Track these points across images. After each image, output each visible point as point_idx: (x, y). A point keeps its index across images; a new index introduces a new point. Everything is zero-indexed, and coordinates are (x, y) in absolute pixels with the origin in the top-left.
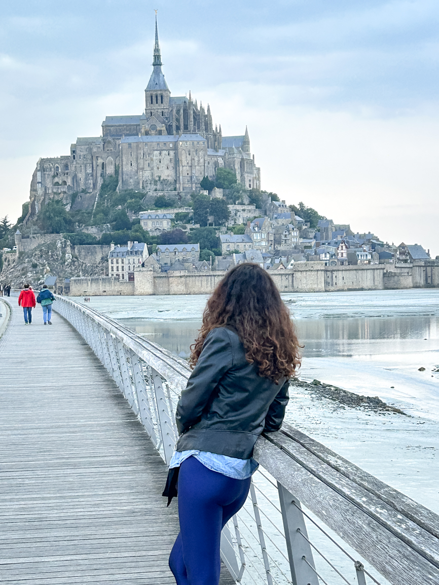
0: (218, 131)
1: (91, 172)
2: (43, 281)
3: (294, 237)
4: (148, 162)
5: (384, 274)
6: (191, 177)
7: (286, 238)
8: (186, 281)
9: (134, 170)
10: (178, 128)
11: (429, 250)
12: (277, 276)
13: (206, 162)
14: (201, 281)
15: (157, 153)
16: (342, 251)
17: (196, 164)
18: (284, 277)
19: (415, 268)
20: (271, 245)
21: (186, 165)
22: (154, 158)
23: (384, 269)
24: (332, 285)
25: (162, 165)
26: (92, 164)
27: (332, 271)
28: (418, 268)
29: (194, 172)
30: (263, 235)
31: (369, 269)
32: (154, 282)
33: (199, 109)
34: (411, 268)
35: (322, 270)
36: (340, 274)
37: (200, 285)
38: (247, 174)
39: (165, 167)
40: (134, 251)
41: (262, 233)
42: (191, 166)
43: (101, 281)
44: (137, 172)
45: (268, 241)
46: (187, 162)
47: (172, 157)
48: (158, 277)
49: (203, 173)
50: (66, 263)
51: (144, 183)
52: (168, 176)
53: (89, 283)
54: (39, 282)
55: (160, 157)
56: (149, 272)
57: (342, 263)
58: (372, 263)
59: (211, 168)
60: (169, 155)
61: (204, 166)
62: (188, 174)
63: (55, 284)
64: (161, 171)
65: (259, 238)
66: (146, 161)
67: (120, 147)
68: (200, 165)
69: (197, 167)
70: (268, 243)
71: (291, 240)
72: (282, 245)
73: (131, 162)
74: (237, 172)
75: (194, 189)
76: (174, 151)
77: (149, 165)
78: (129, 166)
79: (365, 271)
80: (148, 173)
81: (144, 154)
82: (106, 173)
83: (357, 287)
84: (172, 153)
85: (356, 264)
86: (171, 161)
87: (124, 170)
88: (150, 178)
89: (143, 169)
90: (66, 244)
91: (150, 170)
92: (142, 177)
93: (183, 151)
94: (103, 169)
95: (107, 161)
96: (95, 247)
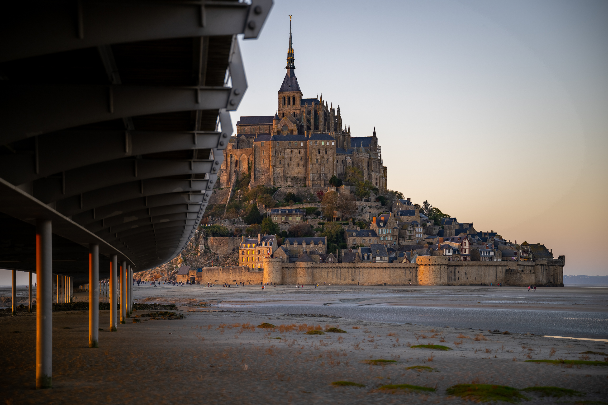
0: (347, 132)
1: (225, 169)
2: (176, 270)
3: (418, 233)
4: (279, 160)
5: (506, 271)
6: (320, 175)
7: (410, 234)
8: (313, 272)
9: (266, 167)
10: (309, 128)
11: (551, 250)
12: (401, 270)
13: (335, 160)
14: (328, 272)
15: (288, 151)
16: (465, 247)
17: (325, 162)
18: (408, 271)
19: (537, 266)
20: (396, 240)
21: (316, 163)
22: (286, 156)
23: (506, 266)
24: (455, 280)
26: (227, 161)
27: (455, 266)
28: (540, 266)
29: (323, 169)
30: (388, 230)
31: (491, 266)
32: (283, 272)
33: (329, 110)
34: (533, 266)
35: (445, 265)
36: (463, 270)
37: (326, 276)
38: (374, 173)
39: (296, 164)
40: (264, 243)
41: (387, 228)
42: (321, 164)
43: (232, 271)
44: (269, 169)
45: (393, 236)
46: (317, 160)
47: (302, 156)
48: (286, 268)
49: (331, 170)
50: (199, 254)
51: (275, 179)
52: (298, 173)
53: (221, 273)
54: (173, 271)
55: (291, 156)
56: (278, 263)
57: (465, 259)
58: (495, 260)
59: (340, 166)
60: (299, 153)
61: (333, 164)
62: (317, 171)
63: (188, 274)
64: (292, 168)
65: (384, 233)
66: (278, 158)
67: (254, 146)
68: (329, 163)
69: (326, 165)
70: (393, 238)
71: (415, 236)
72: (406, 240)
73: (263, 160)
74: (364, 171)
75: (323, 186)
76: (304, 150)
77: (280, 163)
78: (261, 163)
79: (488, 267)
80: (280, 170)
81: (275, 152)
82: (239, 170)
83: (480, 283)
84: (302, 151)
85: (479, 260)
86: (301, 159)
87: (256, 167)
88: (281, 175)
89: (274, 166)
90: (199, 236)
91: (282, 167)
92: (274, 174)
93: (314, 150)
94: (236, 166)
95: (241, 159)
96: (226, 239)
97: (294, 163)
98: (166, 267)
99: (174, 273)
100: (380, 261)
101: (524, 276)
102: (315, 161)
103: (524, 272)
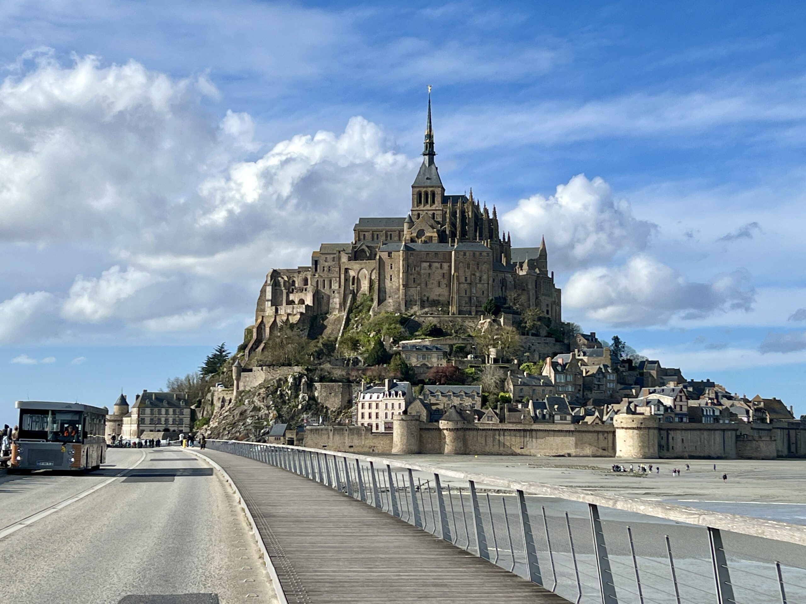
0: (506, 240)
1: (337, 288)
2: (267, 429)
3: (610, 381)
4: (412, 277)
5: (737, 437)
6: (470, 298)
7: (599, 383)
8: (464, 435)
9: (394, 287)
10: (453, 235)
11: (791, 407)
12: (591, 434)
13: (491, 279)
14: (486, 436)
15: (426, 265)
16: (681, 403)
17: (478, 281)
18: (601, 436)
19: (775, 430)
20: (580, 390)
21: (464, 281)
22: (422, 271)
23: (737, 430)
24: (668, 450)
25: (432, 281)
26: (340, 278)
27: (668, 430)
28: (779, 430)
29: (474, 291)
30: (568, 377)
31: (717, 430)
32: (421, 436)
33: (482, 210)
34: (770, 430)
35: (654, 428)
36: (679, 436)
37: (484, 442)
38: (544, 297)
39: (436, 283)
40: (393, 392)
41: (567, 374)
42: (471, 284)
43: (347, 432)
44: (399, 290)
45: (575, 385)
46: (466, 278)
47: (445, 272)
48: (426, 429)
49: (485, 292)
50: (300, 407)
51: (408, 303)
52: (439, 295)
53: (331, 434)
54: (262, 431)
55: (430, 271)
56: (414, 422)
57: (681, 421)
58: (721, 422)
59: (497, 288)
60: (441, 268)
61: (488, 284)
62: (466, 294)
63: (284, 435)
64: (430, 289)
65: (563, 381)
66: (411, 275)
67: (378, 257)
68: (482, 282)
69: (478, 285)
70: (575, 389)
71: (606, 386)
72: (593, 391)
73: (391, 276)
74: (531, 294)
75: (473, 313)
76: (448, 264)
77: (414, 282)
78: (388, 282)
79: (713, 432)
80: (414, 292)
81: (408, 266)
82: (357, 290)
83: (702, 455)
84: (445, 266)
85: (701, 422)
86: (444, 276)
87: (381, 286)
88: (415, 298)
89: (406, 286)
90: (300, 381)
91: (416, 287)
92: (405, 296)
93: (461, 264)
94: (353, 284)
95: (360, 275)
96: (339, 386)
97: (433, 281)
98: (253, 425)
99: (264, 434)
100: (561, 422)
101: (761, 444)
102: (462, 279)
103: (763, 439)
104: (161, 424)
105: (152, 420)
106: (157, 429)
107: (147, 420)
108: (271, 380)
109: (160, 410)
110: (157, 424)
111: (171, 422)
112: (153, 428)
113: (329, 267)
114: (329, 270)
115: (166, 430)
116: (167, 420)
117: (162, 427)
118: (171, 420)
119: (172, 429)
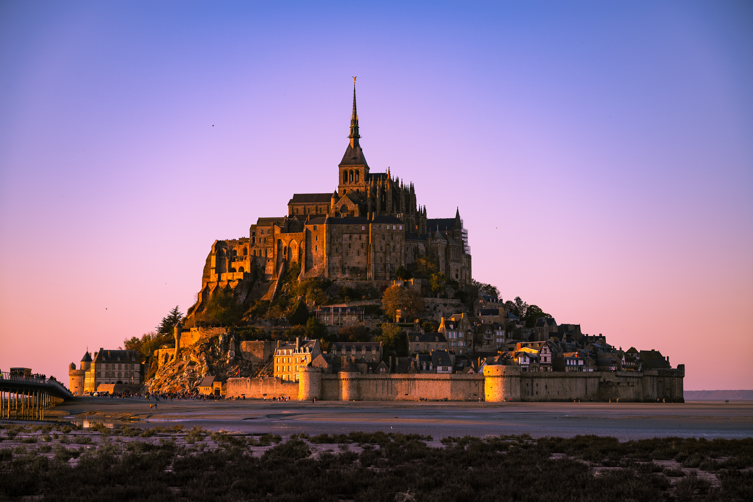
0: (423, 212)
1: (272, 257)
2: (200, 381)
3: (499, 337)
4: (335, 247)
5: (600, 383)
6: (385, 265)
7: (488, 339)
8: (358, 384)
9: (319, 256)
12: (465, 382)
13: (404, 248)
14: (377, 385)
15: (346, 236)
16: (545, 355)
17: (391, 250)
18: (473, 384)
19: (646, 378)
20: (470, 345)
21: (379, 251)
22: (344, 242)
23: (600, 377)
24: (532, 394)
26: (274, 248)
27: (533, 378)
29: (388, 259)
30: (460, 334)
31: (580, 377)
32: (322, 385)
33: (400, 187)
34: (641, 378)
35: (517, 376)
36: (543, 382)
37: (375, 390)
38: (453, 263)
39: (355, 252)
40: (302, 348)
41: (458, 331)
42: (385, 252)
43: (262, 383)
44: (323, 258)
45: (466, 340)
46: (381, 247)
47: (363, 242)
48: (327, 379)
49: (399, 260)
50: (228, 362)
51: (331, 270)
52: (359, 263)
53: (248, 385)
54: (196, 383)
55: (350, 242)
56: (316, 373)
57: (545, 369)
58: (584, 370)
59: (410, 255)
60: (360, 239)
61: (401, 252)
62: (381, 261)
63: (212, 386)
64: (351, 257)
65: (455, 338)
66: (334, 245)
67: (305, 230)
68: (396, 251)
69: (392, 254)
70: (466, 343)
71: (495, 341)
72: (483, 346)
73: (316, 246)
74: (440, 261)
75: (388, 279)
76: (366, 235)
77: (337, 251)
78: (313, 251)
79: (574, 379)
80: (336, 259)
81: (331, 238)
82: (288, 258)
83: (564, 398)
84: (364, 237)
85: (564, 370)
86: (362, 246)
87: (308, 255)
88: (337, 265)
89: (329, 254)
90: (229, 340)
91: (338, 256)
92: (329, 264)
93: (377, 236)
94: (285, 254)
95: (290, 245)
96: (262, 343)
97: (353, 251)
98: (188, 377)
99: (197, 385)
100: (443, 372)
101: (620, 389)
102: (378, 249)
103: (621, 385)
104: (115, 377)
105: (107, 374)
106: (111, 381)
107: (103, 374)
108: (206, 338)
109: (114, 365)
110: (111, 377)
111: (123, 376)
112: (108, 381)
113: (265, 239)
114: (265, 241)
115: (120, 382)
116: (120, 374)
117: (116, 380)
118: (123, 374)
119: (124, 381)
